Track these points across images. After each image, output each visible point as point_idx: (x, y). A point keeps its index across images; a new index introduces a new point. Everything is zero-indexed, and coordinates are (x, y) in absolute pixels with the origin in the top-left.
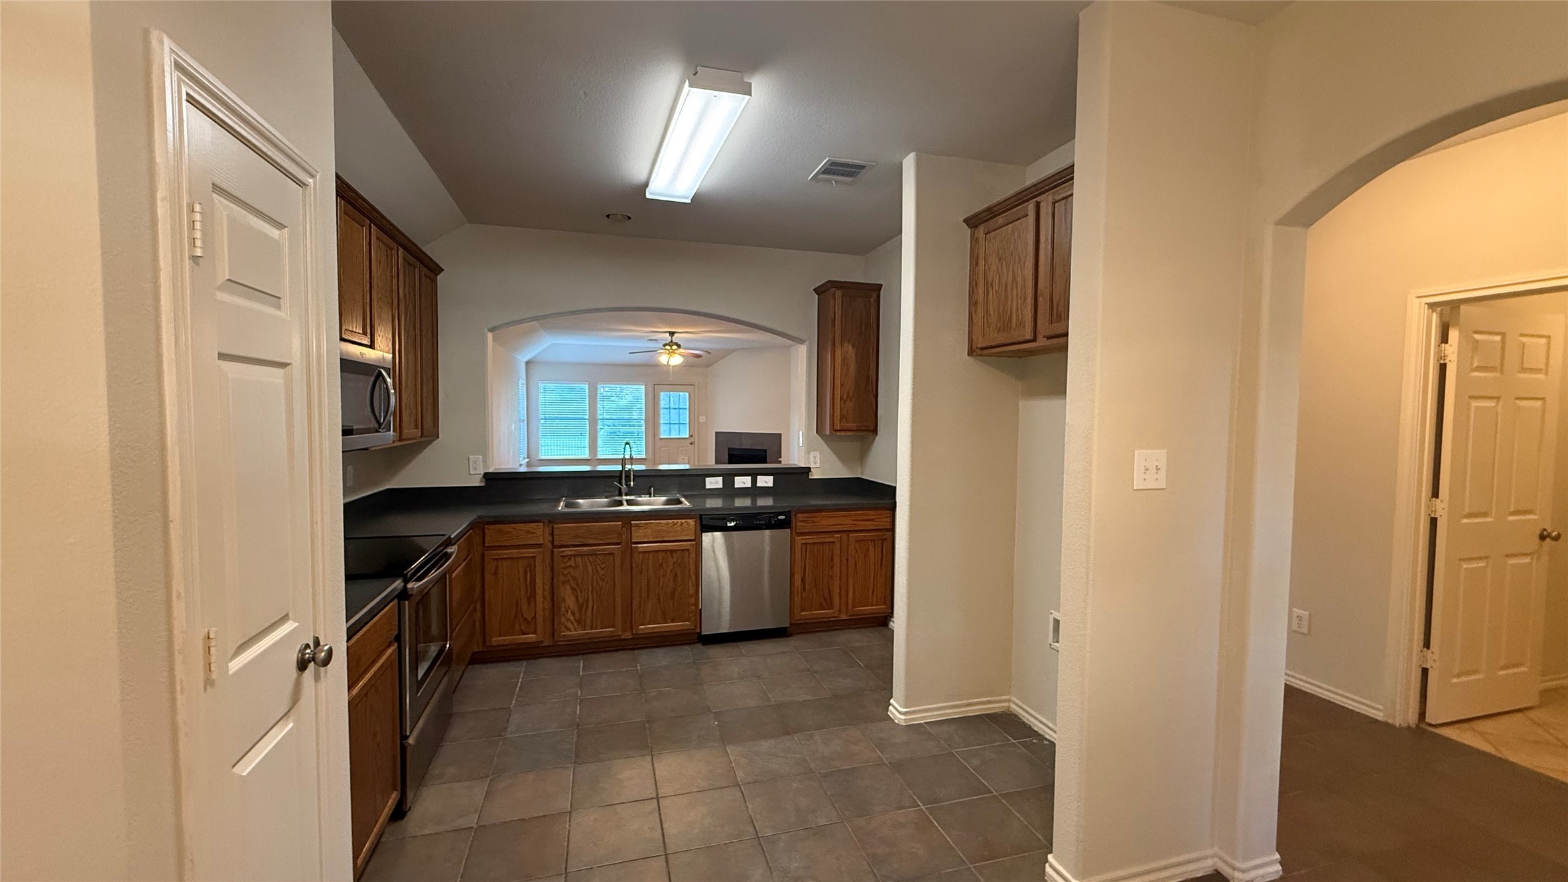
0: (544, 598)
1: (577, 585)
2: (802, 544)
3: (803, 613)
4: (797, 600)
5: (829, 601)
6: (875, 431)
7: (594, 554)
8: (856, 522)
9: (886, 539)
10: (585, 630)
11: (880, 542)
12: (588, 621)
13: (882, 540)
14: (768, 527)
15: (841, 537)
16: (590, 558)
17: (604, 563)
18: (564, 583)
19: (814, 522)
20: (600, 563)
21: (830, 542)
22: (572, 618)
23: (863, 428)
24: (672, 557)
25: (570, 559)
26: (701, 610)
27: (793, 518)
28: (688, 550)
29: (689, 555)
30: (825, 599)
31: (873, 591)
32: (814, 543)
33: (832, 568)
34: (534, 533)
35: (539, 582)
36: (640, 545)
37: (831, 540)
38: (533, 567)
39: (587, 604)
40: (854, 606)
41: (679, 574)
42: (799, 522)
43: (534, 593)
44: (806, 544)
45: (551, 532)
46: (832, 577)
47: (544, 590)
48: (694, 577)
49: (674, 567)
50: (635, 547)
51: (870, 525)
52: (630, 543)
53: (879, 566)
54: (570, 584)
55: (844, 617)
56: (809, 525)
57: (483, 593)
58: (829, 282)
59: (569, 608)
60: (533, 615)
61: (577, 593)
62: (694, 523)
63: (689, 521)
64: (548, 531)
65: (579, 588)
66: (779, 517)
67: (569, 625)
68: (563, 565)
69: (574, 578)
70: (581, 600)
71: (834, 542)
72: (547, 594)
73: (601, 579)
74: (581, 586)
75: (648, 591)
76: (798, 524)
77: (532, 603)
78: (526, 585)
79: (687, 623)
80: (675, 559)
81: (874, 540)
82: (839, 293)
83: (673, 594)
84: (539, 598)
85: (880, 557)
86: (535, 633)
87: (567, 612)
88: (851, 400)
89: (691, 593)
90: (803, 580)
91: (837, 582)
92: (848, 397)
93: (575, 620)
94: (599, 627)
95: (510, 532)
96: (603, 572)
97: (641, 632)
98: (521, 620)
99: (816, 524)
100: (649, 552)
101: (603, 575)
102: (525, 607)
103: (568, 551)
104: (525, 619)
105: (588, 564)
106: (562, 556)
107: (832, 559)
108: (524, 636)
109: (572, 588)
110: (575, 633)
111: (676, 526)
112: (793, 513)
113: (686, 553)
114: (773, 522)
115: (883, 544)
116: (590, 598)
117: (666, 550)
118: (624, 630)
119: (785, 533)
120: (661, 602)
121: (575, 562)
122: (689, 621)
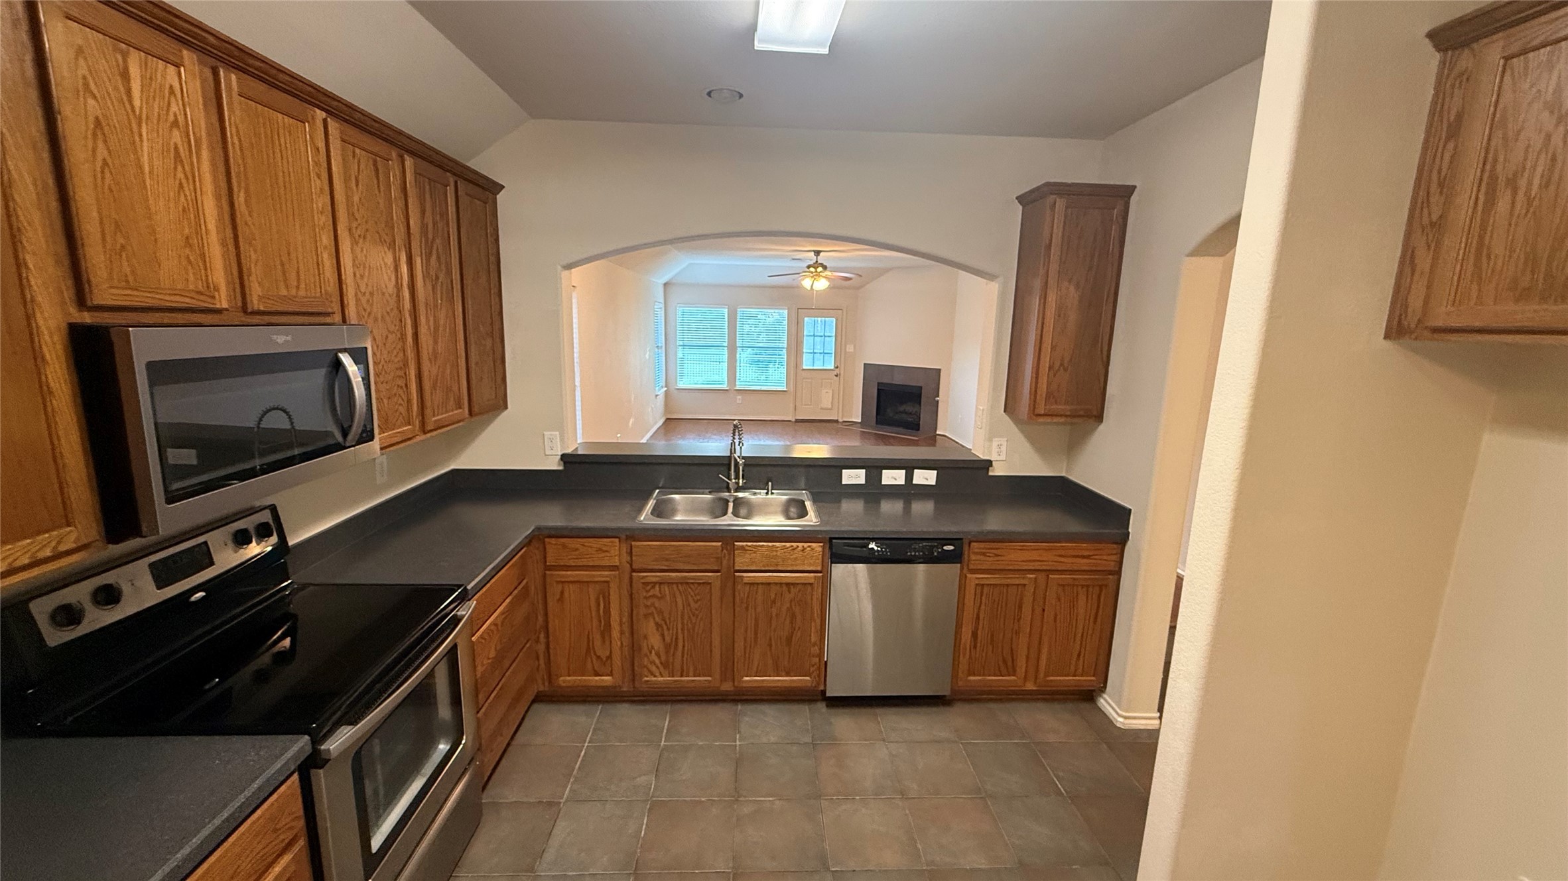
0: (622, 633)
1: (664, 620)
2: (977, 585)
3: (972, 678)
4: (964, 661)
5: (1010, 663)
6: (1099, 418)
7: (685, 583)
8: (1062, 559)
9: (1106, 586)
10: (673, 677)
11: (1097, 589)
12: (678, 666)
13: (1101, 587)
14: (929, 560)
15: (1035, 578)
16: (680, 587)
17: (698, 594)
18: (646, 616)
19: (996, 556)
20: (692, 594)
21: (1018, 585)
22: (657, 661)
23: (1082, 413)
24: (790, 592)
25: (653, 587)
26: (826, 662)
27: (966, 548)
28: (811, 584)
29: (813, 589)
31: (1079, 655)
32: (995, 585)
33: (1019, 620)
34: (607, 551)
35: (614, 612)
36: (745, 575)
37: (1023, 582)
38: (607, 594)
39: (676, 645)
40: (1046, 675)
41: (798, 616)
42: (975, 555)
43: (608, 626)
44: (983, 585)
45: (629, 551)
46: (1017, 633)
47: (621, 624)
48: (818, 621)
49: (791, 605)
50: (738, 576)
51: (1083, 564)
52: (732, 570)
53: (1092, 620)
54: (654, 618)
55: (1030, 686)
56: (991, 559)
57: (546, 621)
58: (1048, 184)
59: (653, 647)
60: (608, 654)
61: (663, 630)
62: (820, 549)
63: (814, 545)
64: (624, 549)
65: (666, 623)
66: (945, 548)
67: (654, 668)
68: (645, 594)
69: (661, 612)
70: (668, 639)
71: (1025, 585)
72: (626, 628)
73: (693, 615)
74: (668, 623)
75: (756, 634)
76: (973, 557)
77: (607, 638)
78: (599, 616)
79: (808, 678)
80: (792, 595)
81: (1088, 586)
83: (789, 640)
84: (615, 633)
85: (1094, 612)
86: (611, 674)
87: (651, 653)
88: (1066, 370)
89: (813, 640)
90: (975, 635)
91: (1023, 640)
92: (1061, 365)
93: (661, 663)
94: (691, 674)
95: (577, 550)
96: (696, 606)
97: (744, 685)
98: (594, 657)
99: (999, 558)
100: (758, 584)
101: (696, 609)
102: (598, 643)
103: (652, 577)
104: (598, 657)
105: (678, 595)
106: (643, 583)
107: (1020, 607)
108: (597, 678)
109: (657, 624)
110: (660, 679)
111: (796, 551)
112: (966, 542)
113: (809, 588)
114: (935, 554)
115: (1101, 591)
116: (680, 636)
117: (781, 584)
118: (723, 679)
119: (953, 569)
120: (773, 648)
121: (660, 590)
122: (809, 675)
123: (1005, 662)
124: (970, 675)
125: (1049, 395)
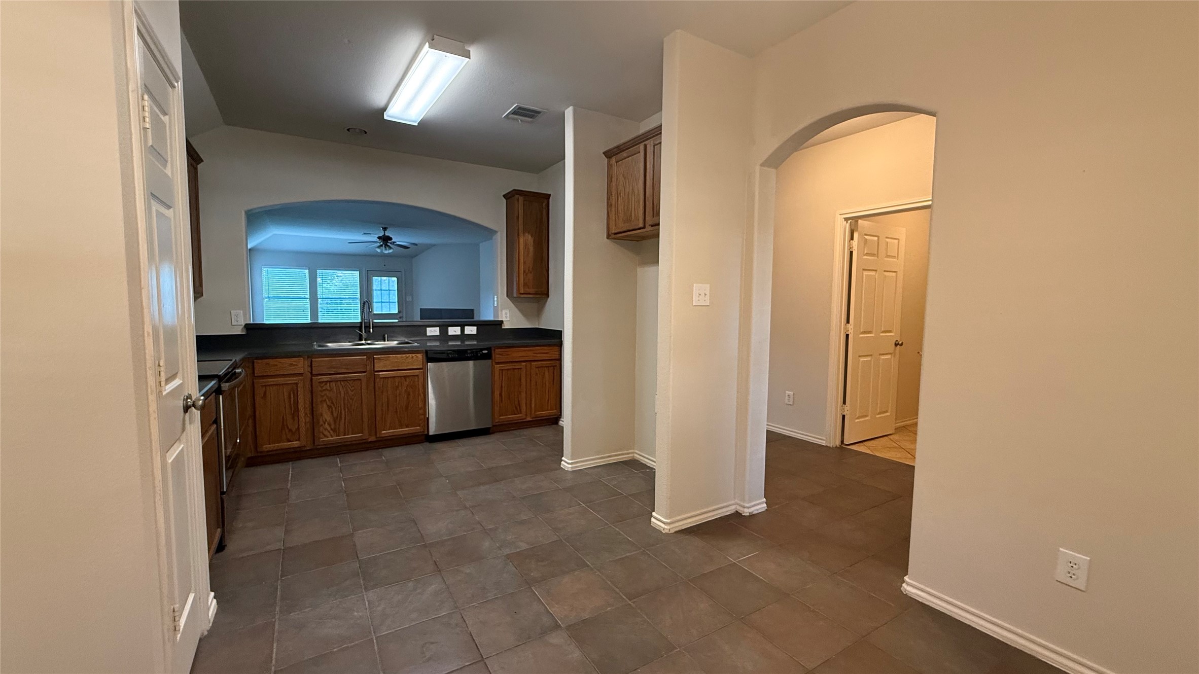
0: (306, 414)
1: (332, 403)
2: (499, 370)
3: (501, 417)
4: (497, 409)
5: (518, 408)
6: (547, 295)
7: (345, 380)
8: (535, 355)
9: (556, 366)
10: (339, 436)
11: (552, 368)
12: (342, 430)
13: (554, 366)
14: (474, 358)
15: (526, 365)
16: (342, 383)
17: (353, 386)
18: (321, 402)
19: (508, 355)
20: (350, 387)
21: (518, 369)
22: (329, 429)
23: (540, 292)
24: (406, 381)
25: (326, 384)
26: (427, 419)
27: (493, 352)
28: (417, 376)
29: (418, 377)
31: (548, 400)
32: (508, 369)
33: (520, 386)
34: (296, 365)
35: (301, 401)
36: (381, 373)
38: (296, 392)
39: (341, 417)
40: (535, 412)
41: (411, 393)
42: (497, 355)
43: (297, 410)
44: (502, 370)
45: (309, 364)
46: (520, 392)
47: (305, 408)
48: (422, 395)
49: (407, 388)
50: (377, 374)
51: (545, 357)
52: (373, 372)
54: (326, 403)
55: (529, 419)
56: (504, 357)
57: (255, 412)
58: (514, 190)
59: (326, 420)
60: (297, 426)
61: (332, 409)
62: (421, 357)
63: (418, 355)
64: (307, 363)
65: (334, 405)
66: (483, 352)
67: (326, 433)
68: (320, 389)
69: (330, 399)
70: (335, 414)
71: (521, 368)
72: (308, 411)
73: (351, 399)
74: (335, 404)
75: (388, 407)
77: (296, 418)
78: (290, 404)
79: (418, 428)
80: (407, 383)
81: (548, 367)
82: (521, 199)
83: (407, 407)
84: (302, 414)
85: (552, 378)
86: (299, 440)
87: (325, 423)
88: (531, 273)
89: (420, 406)
90: (501, 395)
91: (523, 395)
92: (529, 270)
93: (331, 429)
94: (350, 432)
95: (276, 365)
96: (353, 393)
97: (383, 436)
98: (287, 431)
100: (388, 378)
101: (353, 395)
102: (290, 421)
103: (325, 378)
104: (290, 430)
105: (341, 388)
106: (320, 382)
107: (520, 379)
108: (289, 443)
109: (328, 406)
110: (331, 438)
111: (408, 359)
112: (493, 349)
113: (416, 378)
114: (479, 355)
115: (554, 369)
116: (343, 412)
117: (401, 377)
118: (370, 435)
119: (488, 362)
120: (398, 413)
121: (330, 386)
122: (419, 426)
123: (516, 408)
124: (500, 416)
125: (525, 285)
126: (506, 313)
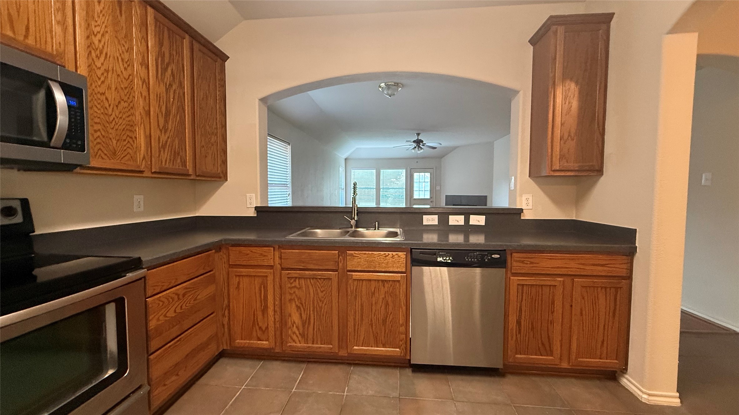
0: (275, 311)
1: (302, 304)
2: (518, 284)
3: (519, 356)
4: (512, 342)
5: (548, 348)
6: (600, 171)
7: (315, 278)
8: (582, 267)
9: (621, 288)
10: (307, 344)
11: (613, 290)
12: (310, 336)
13: (616, 288)
14: (481, 264)
15: (564, 281)
16: (312, 281)
17: (323, 286)
18: (290, 300)
19: (532, 263)
20: (320, 287)
21: (550, 286)
22: (297, 332)
23: (587, 169)
24: (384, 286)
25: (295, 281)
26: (410, 338)
27: (508, 257)
28: (398, 281)
29: (400, 284)
30: (543, 344)
31: (603, 342)
32: (532, 285)
33: (553, 312)
34: (266, 256)
35: (270, 297)
36: (353, 273)
37: (553, 283)
38: (266, 285)
39: (310, 321)
40: (576, 358)
41: (391, 304)
42: (516, 262)
43: (266, 307)
44: (523, 285)
45: (280, 256)
46: (552, 322)
47: (274, 305)
48: (404, 308)
49: (385, 296)
50: (350, 275)
51: (600, 271)
52: (345, 270)
53: (611, 314)
54: (295, 302)
55: (565, 365)
56: (529, 265)
57: (229, 302)
58: (551, 17)
59: (294, 322)
60: (266, 324)
61: (301, 310)
62: (404, 256)
63: (400, 253)
64: (277, 254)
66: (493, 256)
67: (295, 337)
68: (289, 285)
69: (299, 299)
70: (304, 316)
71: (555, 286)
72: (277, 309)
73: (321, 301)
75: (362, 316)
76: (515, 264)
77: (266, 315)
78: (261, 300)
79: (398, 349)
80: (386, 289)
81: (606, 288)
82: (561, 30)
83: (384, 321)
84: (271, 312)
85: (612, 307)
86: (267, 340)
87: (293, 326)
88: (573, 140)
89: (401, 322)
90: (519, 323)
91: (557, 328)
92: (569, 136)
93: (300, 334)
94: (319, 342)
95: (248, 254)
96: (322, 294)
97: (355, 352)
98: (257, 327)
99: (534, 265)
100: (363, 280)
101: (323, 297)
102: (260, 317)
103: (294, 273)
104: (260, 328)
105: (310, 287)
106: (288, 278)
107: (553, 303)
108: (259, 342)
109: (297, 306)
110: (299, 345)
111: (387, 258)
112: (508, 252)
113: (398, 284)
114: (486, 260)
115: (617, 292)
116: (312, 315)
117: (378, 280)
118: (340, 347)
119: (498, 273)
120: (374, 327)
121: (299, 283)
122: (399, 348)
124: (517, 354)
125: (562, 157)
126: (527, 199)
